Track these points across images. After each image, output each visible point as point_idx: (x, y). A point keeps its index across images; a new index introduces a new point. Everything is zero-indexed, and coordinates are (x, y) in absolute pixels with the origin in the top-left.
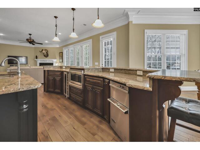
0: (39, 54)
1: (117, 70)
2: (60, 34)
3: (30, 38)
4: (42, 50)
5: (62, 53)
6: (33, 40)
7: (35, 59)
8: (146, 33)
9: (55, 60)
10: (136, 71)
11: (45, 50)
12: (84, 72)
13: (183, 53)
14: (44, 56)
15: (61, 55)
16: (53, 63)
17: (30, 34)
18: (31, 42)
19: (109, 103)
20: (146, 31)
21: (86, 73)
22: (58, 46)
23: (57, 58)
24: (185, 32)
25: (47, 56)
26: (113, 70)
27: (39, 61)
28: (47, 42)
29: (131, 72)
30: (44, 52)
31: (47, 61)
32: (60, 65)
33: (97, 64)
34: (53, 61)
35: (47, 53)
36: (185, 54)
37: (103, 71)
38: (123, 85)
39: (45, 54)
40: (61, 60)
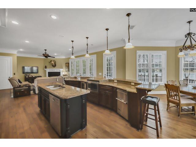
0: (47, 65)
1: (119, 82)
2: (70, 50)
3: (46, 53)
4: (51, 61)
5: (69, 63)
6: (48, 55)
7: (45, 69)
8: (138, 53)
9: (61, 70)
10: (131, 82)
11: (54, 61)
12: (99, 83)
13: (164, 67)
14: (53, 66)
15: (68, 65)
16: (60, 72)
17: (46, 50)
18: (46, 56)
19: (117, 100)
20: (137, 51)
21: (100, 83)
22: (64, 58)
23: (63, 68)
24: (165, 52)
25: (54, 66)
26: (116, 81)
27: (48, 70)
28: (55, 54)
29: (128, 83)
30: (53, 62)
31: (55, 70)
32: (66, 73)
33: (100, 74)
34: (60, 70)
35: (55, 63)
36: (165, 68)
37: (109, 82)
38: (125, 91)
39: (54, 64)
40: (67, 70)
